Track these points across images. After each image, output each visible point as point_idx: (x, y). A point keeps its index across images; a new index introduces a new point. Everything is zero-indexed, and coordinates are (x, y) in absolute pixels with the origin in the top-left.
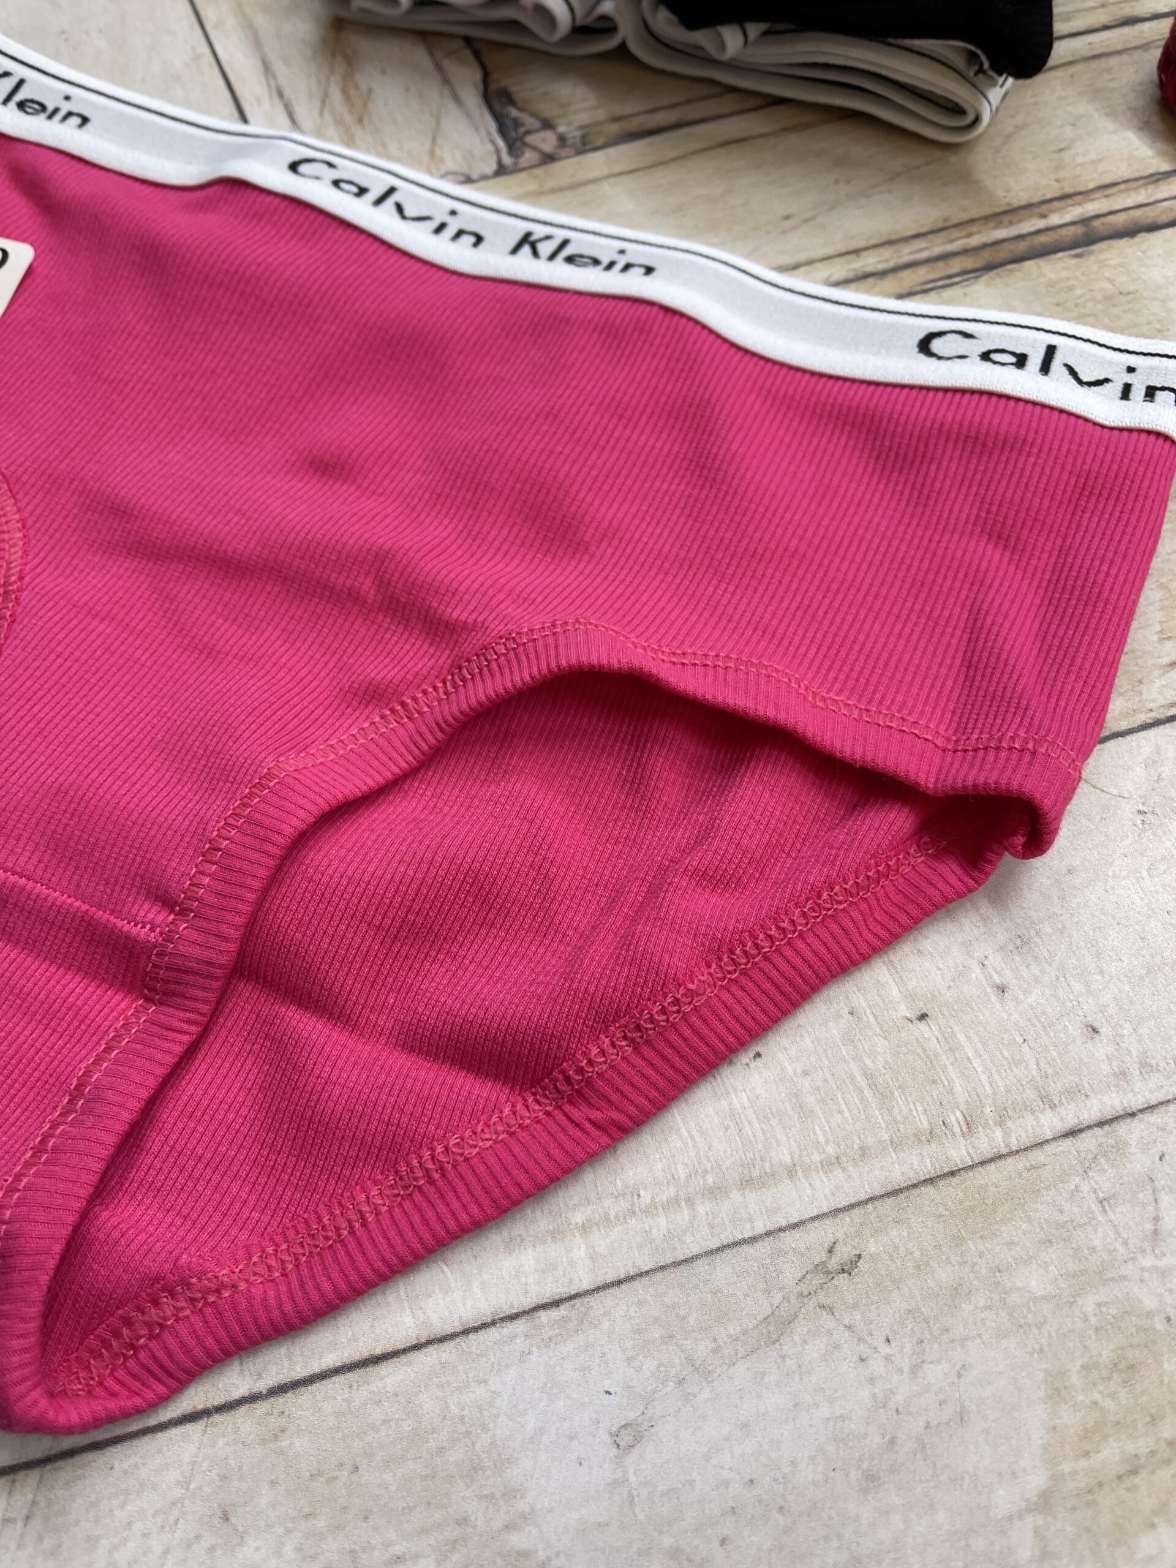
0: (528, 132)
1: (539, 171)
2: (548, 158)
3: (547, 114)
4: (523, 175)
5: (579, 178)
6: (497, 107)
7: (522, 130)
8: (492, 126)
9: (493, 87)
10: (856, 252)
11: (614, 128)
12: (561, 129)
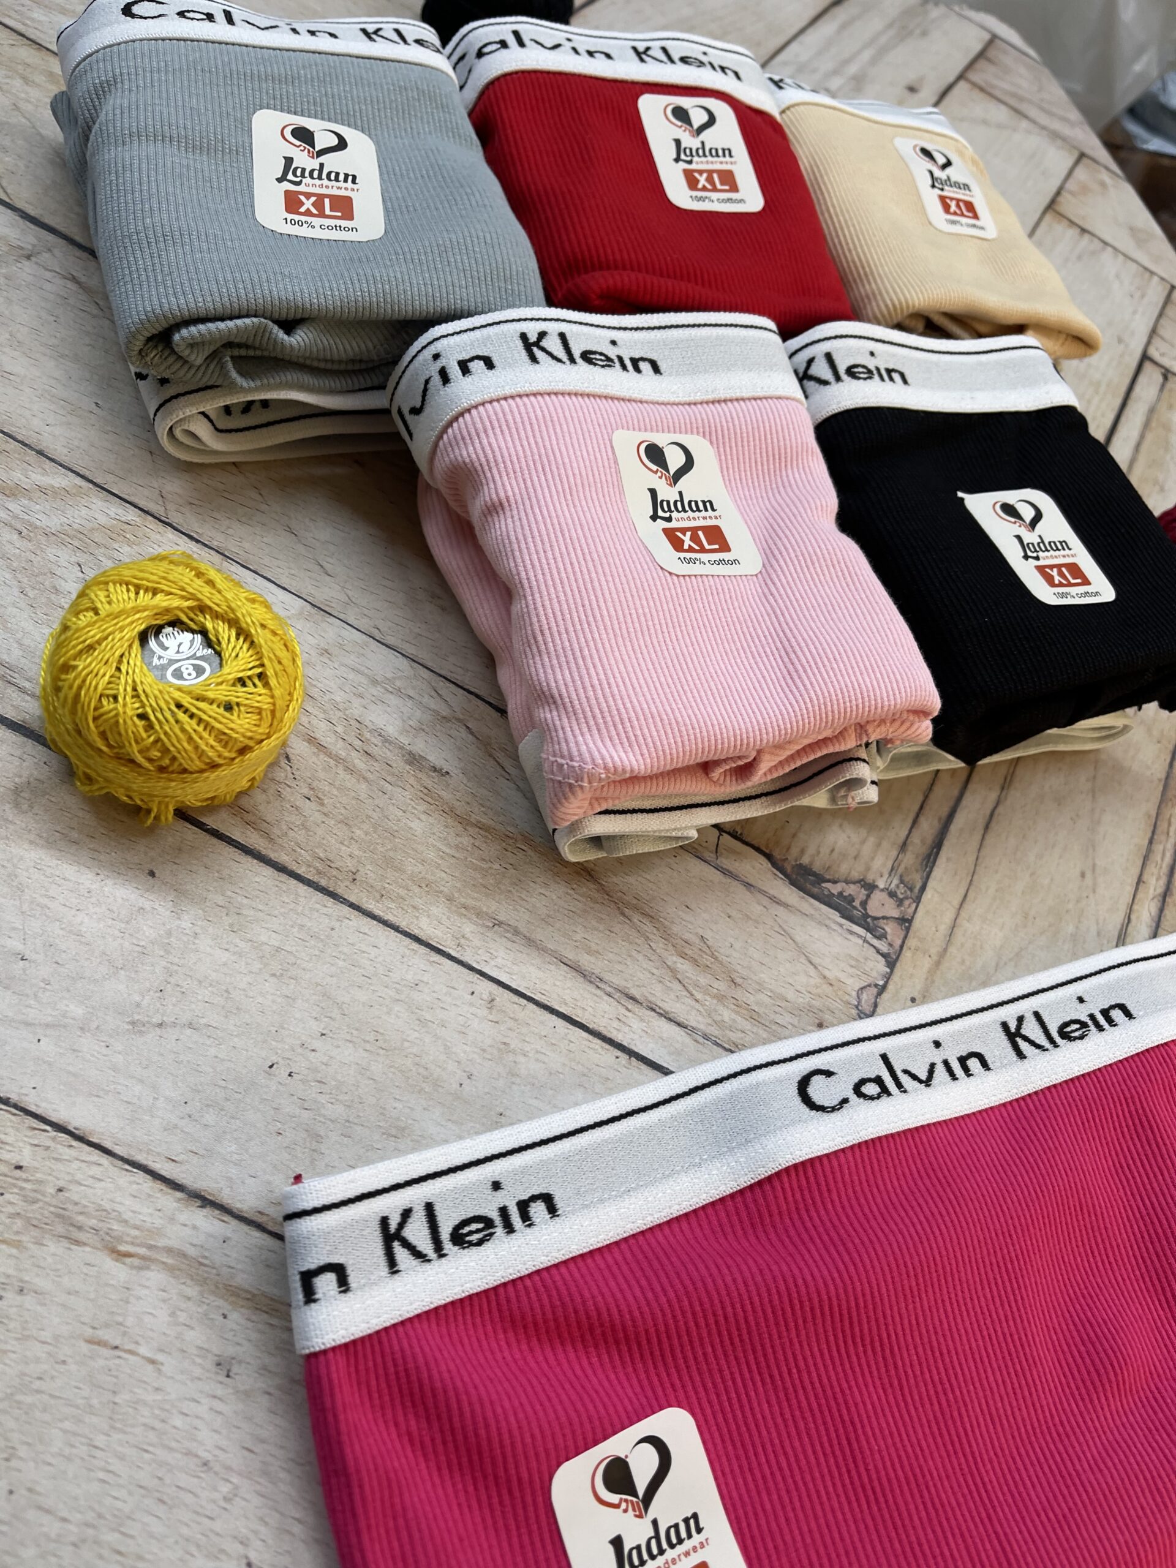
0: (864, 904)
1: (912, 942)
2: (905, 922)
3: (855, 875)
4: (907, 954)
5: (944, 928)
6: (815, 890)
7: (857, 903)
8: (835, 915)
9: (789, 870)
10: (1140, 881)
11: (909, 859)
12: (881, 884)
